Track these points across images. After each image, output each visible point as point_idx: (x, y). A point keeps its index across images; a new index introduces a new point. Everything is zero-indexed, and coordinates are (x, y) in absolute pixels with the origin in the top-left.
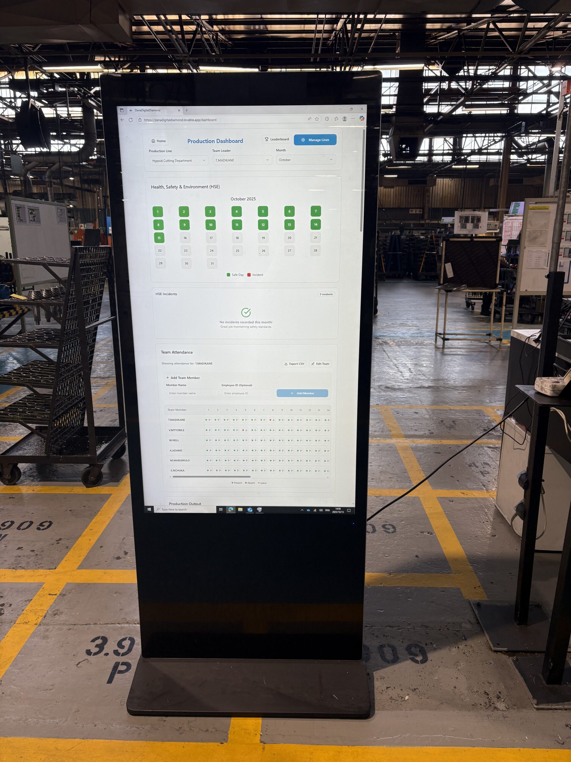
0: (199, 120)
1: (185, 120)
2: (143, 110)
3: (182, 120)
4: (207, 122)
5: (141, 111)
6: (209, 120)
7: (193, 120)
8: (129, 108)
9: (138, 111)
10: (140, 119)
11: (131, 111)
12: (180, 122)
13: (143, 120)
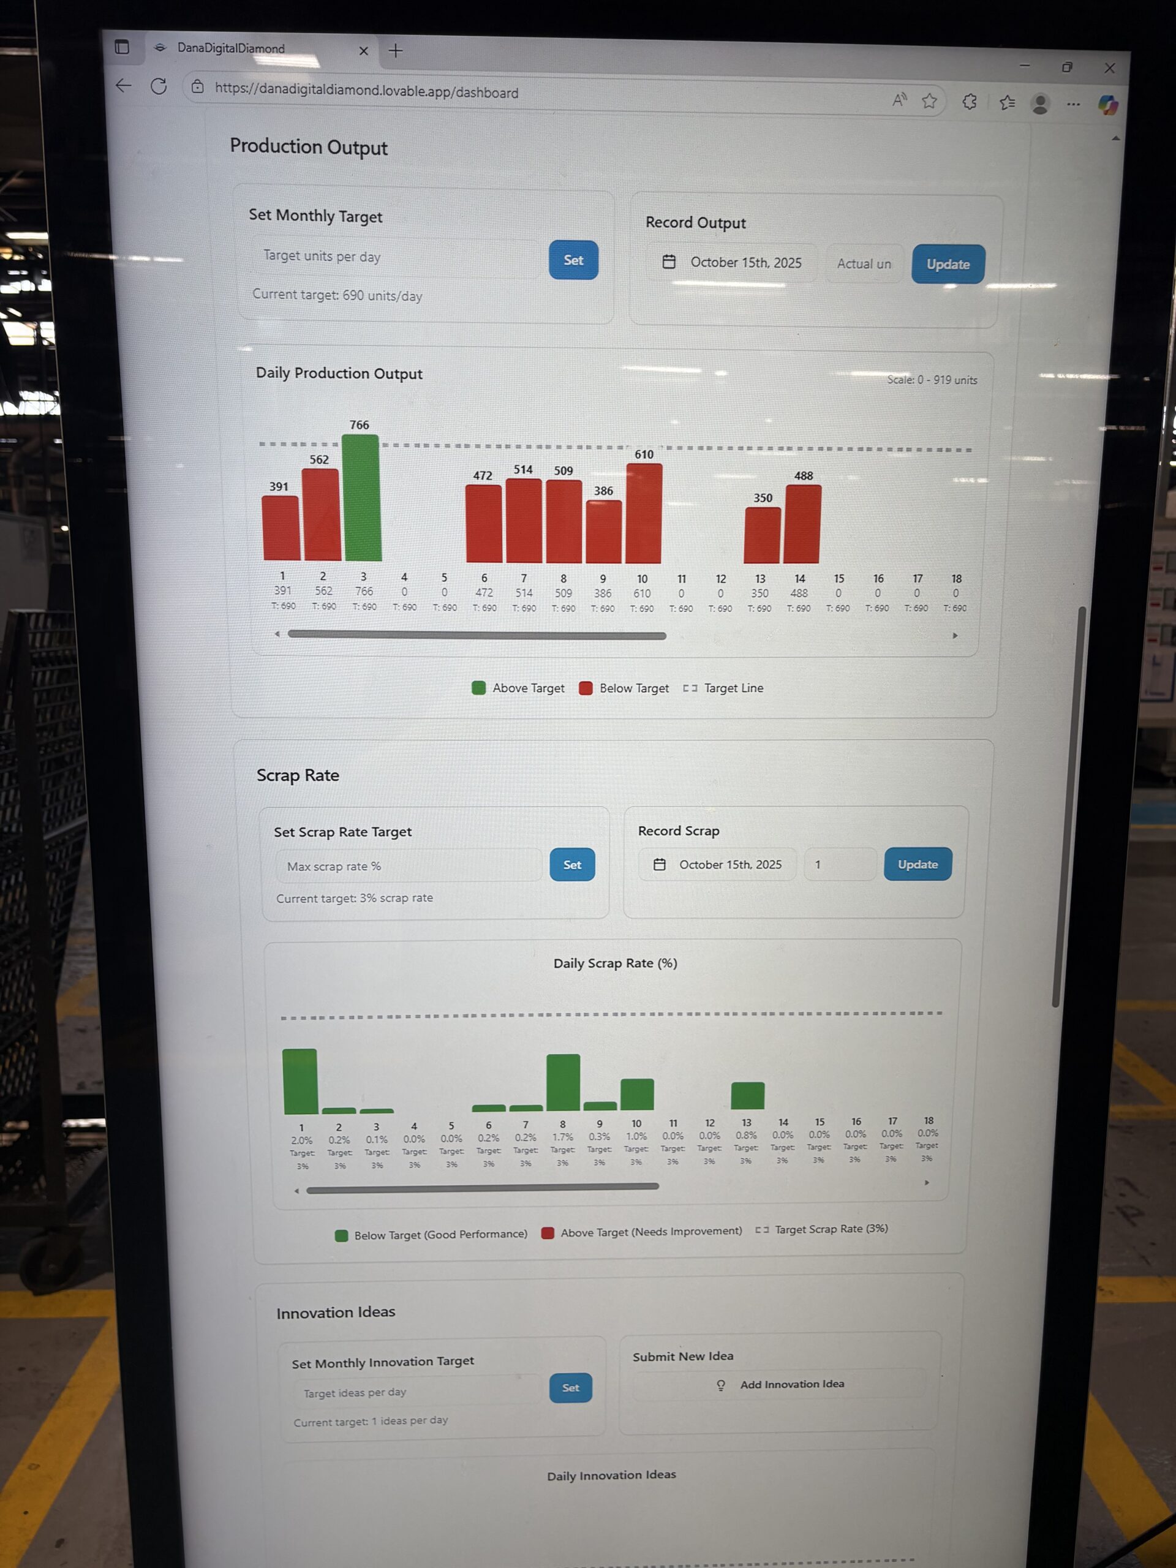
0: (445, 94)
1: (385, 92)
2: (214, 49)
3: (374, 91)
4: (479, 101)
5: (201, 49)
6: (486, 93)
7: (421, 92)
8: (153, 37)
9: (190, 49)
10: (197, 82)
11: (160, 48)
12: (369, 98)
13: (209, 87)
